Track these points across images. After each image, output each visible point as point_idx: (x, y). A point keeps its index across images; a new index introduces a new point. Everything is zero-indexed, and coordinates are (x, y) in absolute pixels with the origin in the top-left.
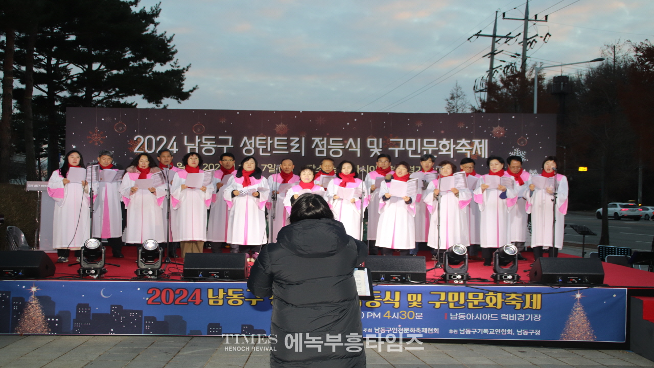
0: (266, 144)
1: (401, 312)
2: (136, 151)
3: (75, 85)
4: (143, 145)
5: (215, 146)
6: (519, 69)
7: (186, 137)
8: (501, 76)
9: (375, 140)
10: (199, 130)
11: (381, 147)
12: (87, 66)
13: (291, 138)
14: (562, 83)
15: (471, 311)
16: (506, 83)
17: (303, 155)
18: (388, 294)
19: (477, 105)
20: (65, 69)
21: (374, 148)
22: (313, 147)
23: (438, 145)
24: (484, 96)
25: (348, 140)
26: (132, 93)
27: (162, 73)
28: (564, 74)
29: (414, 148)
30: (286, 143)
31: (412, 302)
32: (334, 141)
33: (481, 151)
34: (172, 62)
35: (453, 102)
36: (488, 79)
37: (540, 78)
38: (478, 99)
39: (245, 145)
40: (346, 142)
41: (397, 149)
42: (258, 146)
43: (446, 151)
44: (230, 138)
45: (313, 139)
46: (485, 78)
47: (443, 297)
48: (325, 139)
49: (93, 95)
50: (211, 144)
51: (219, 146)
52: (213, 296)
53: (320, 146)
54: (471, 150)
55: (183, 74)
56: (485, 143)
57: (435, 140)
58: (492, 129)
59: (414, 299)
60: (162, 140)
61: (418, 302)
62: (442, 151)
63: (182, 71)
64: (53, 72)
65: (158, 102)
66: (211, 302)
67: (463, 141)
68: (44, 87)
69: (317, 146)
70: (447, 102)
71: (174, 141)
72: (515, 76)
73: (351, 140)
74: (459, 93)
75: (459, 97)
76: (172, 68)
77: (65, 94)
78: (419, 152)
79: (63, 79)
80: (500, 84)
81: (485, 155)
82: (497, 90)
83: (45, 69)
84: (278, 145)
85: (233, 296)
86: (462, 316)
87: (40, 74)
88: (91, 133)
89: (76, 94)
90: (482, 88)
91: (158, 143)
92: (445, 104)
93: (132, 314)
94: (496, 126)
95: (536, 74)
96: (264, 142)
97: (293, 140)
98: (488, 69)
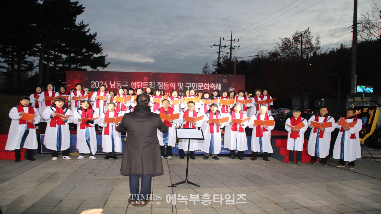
0: (140, 85)
2: (92, 87)
3: (64, 62)
4: (94, 85)
6: (229, 58)
7: (110, 82)
8: (223, 60)
9: (181, 83)
10: (115, 79)
11: (183, 86)
12: (69, 55)
14: (243, 63)
17: (154, 89)
19: (214, 71)
20: (60, 56)
21: (180, 86)
22: (158, 86)
23: (203, 85)
24: (216, 67)
25: (171, 83)
26: (86, 65)
27: (97, 57)
28: (244, 60)
29: (195, 87)
30: (148, 84)
32: (165, 84)
33: (219, 88)
34: (101, 54)
35: (205, 69)
38: (214, 69)
39: (132, 85)
40: (170, 84)
41: (188, 87)
42: (137, 85)
43: (206, 88)
44: (127, 82)
45: (158, 83)
46: (217, 61)
48: (162, 83)
49: (71, 66)
50: (120, 84)
51: (123, 85)
53: (160, 85)
54: (215, 87)
56: (220, 85)
57: (202, 84)
58: (223, 80)
60: (101, 83)
63: (104, 57)
64: (56, 57)
65: (95, 69)
67: (213, 84)
68: (53, 63)
69: (159, 85)
70: (203, 69)
71: (106, 83)
72: (228, 60)
73: (172, 83)
74: (207, 66)
77: (61, 65)
78: (197, 88)
79: (60, 60)
80: (223, 63)
83: (53, 56)
84: (145, 85)
87: (52, 58)
88: (75, 80)
89: (65, 65)
90: (215, 65)
92: (202, 70)
94: (224, 79)
95: (235, 60)
96: (140, 84)
97: (150, 83)
98: (218, 57)
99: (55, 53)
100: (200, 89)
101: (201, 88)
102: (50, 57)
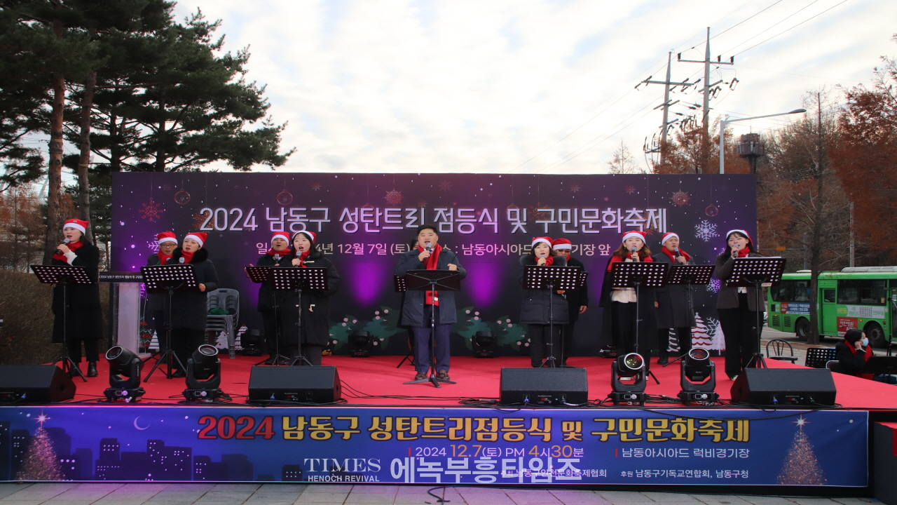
0: (373, 218)
1: (553, 448)
4: (212, 220)
5: (307, 220)
6: (700, 124)
7: (268, 209)
8: (677, 132)
9: (518, 210)
10: (285, 199)
11: (525, 220)
12: (158, 125)
13: (407, 210)
14: (752, 143)
15: (651, 445)
16: (685, 143)
18: (535, 422)
19: (650, 170)
20: (133, 130)
21: (516, 221)
22: (436, 220)
23: (601, 216)
24: (657, 157)
25: (481, 211)
26: (215, 158)
27: (252, 133)
28: (753, 132)
29: (569, 221)
30: (400, 216)
31: (569, 433)
32: (462, 213)
33: (657, 224)
34: (264, 119)
35: (618, 164)
36: (661, 136)
37: (727, 135)
38: (650, 162)
39: (346, 218)
40: (479, 213)
41: (546, 222)
42: (362, 220)
43: (612, 224)
45: (435, 209)
47: (611, 426)
48: (452, 209)
49: (166, 161)
50: (300, 218)
51: (311, 221)
52: (290, 427)
54: (646, 222)
55: (278, 134)
56: (663, 213)
57: (597, 210)
58: (672, 195)
59: (572, 428)
60: (236, 214)
61: (576, 433)
62: (606, 224)
63: (277, 130)
64: (118, 133)
65: (246, 167)
66: (287, 435)
67: (634, 211)
68: (107, 152)
69: (441, 219)
70: (610, 166)
71: (252, 215)
72: (694, 132)
73: (485, 211)
74: (625, 155)
75: (625, 159)
76: (264, 126)
77: (132, 161)
78: (576, 225)
79: (131, 143)
80: (678, 144)
81: (662, 227)
82: (673, 150)
83: (108, 130)
84: (389, 219)
85: (317, 427)
86: (638, 452)
87: (102, 136)
88: (144, 205)
89: (144, 161)
90: (654, 148)
91: (232, 218)
93: (177, 453)
94: (677, 191)
95: (721, 129)
96: (371, 215)
97: (409, 212)
98: (661, 124)
99: (113, 119)
100: (587, 228)
101: (591, 226)
102: (92, 130)
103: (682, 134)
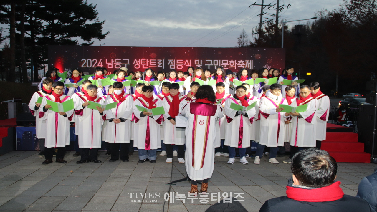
0: (146, 63)
2: (82, 67)
3: (46, 31)
4: (86, 64)
5: (121, 64)
6: (274, 23)
7: (107, 60)
8: (265, 26)
9: (199, 61)
10: (113, 56)
11: (201, 64)
12: (51, 21)
13: (158, 60)
14: (299, 29)
16: (268, 30)
17: (164, 68)
19: (253, 41)
20: (39, 23)
21: (198, 65)
23: (229, 63)
24: (257, 36)
25: (185, 61)
26: (76, 36)
27: (90, 25)
28: (300, 24)
29: (217, 65)
30: (155, 62)
32: (178, 62)
33: (249, 66)
34: (95, 19)
35: (242, 40)
36: (259, 28)
37: (286, 27)
38: (254, 38)
39: (136, 63)
40: (184, 62)
41: (209, 65)
42: (142, 64)
43: (233, 66)
44: (128, 60)
45: (169, 60)
46: (257, 27)
48: (174, 60)
49: (55, 37)
50: (119, 63)
51: (123, 64)
53: (172, 64)
54: (245, 66)
55: (101, 25)
56: (251, 62)
57: (227, 61)
58: (255, 55)
60: (95, 61)
62: (231, 66)
63: (101, 24)
64: (33, 24)
65: (89, 40)
67: (241, 61)
68: (29, 32)
69: (170, 64)
70: (238, 39)
71: (101, 62)
72: (272, 26)
73: (187, 61)
74: (244, 35)
75: (244, 37)
76: (96, 22)
77: (41, 36)
79: (39, 28)
80: (265, 30)
81: (251, 68)
82: (263, 33)
83: (29, 23)
84: (151, 63)
87: (27, 25)
88: (60, 58)
89: (46, 36)
90: (256, 32)
91: (93, 63)
94: (257, 54)
95: (283, 25)
96: (145, 62)
97: (159, 61)
98: (259, 22)
99: (31, 18)
101: (225, 67)
102: (25, 23)
103: (267, 27)
